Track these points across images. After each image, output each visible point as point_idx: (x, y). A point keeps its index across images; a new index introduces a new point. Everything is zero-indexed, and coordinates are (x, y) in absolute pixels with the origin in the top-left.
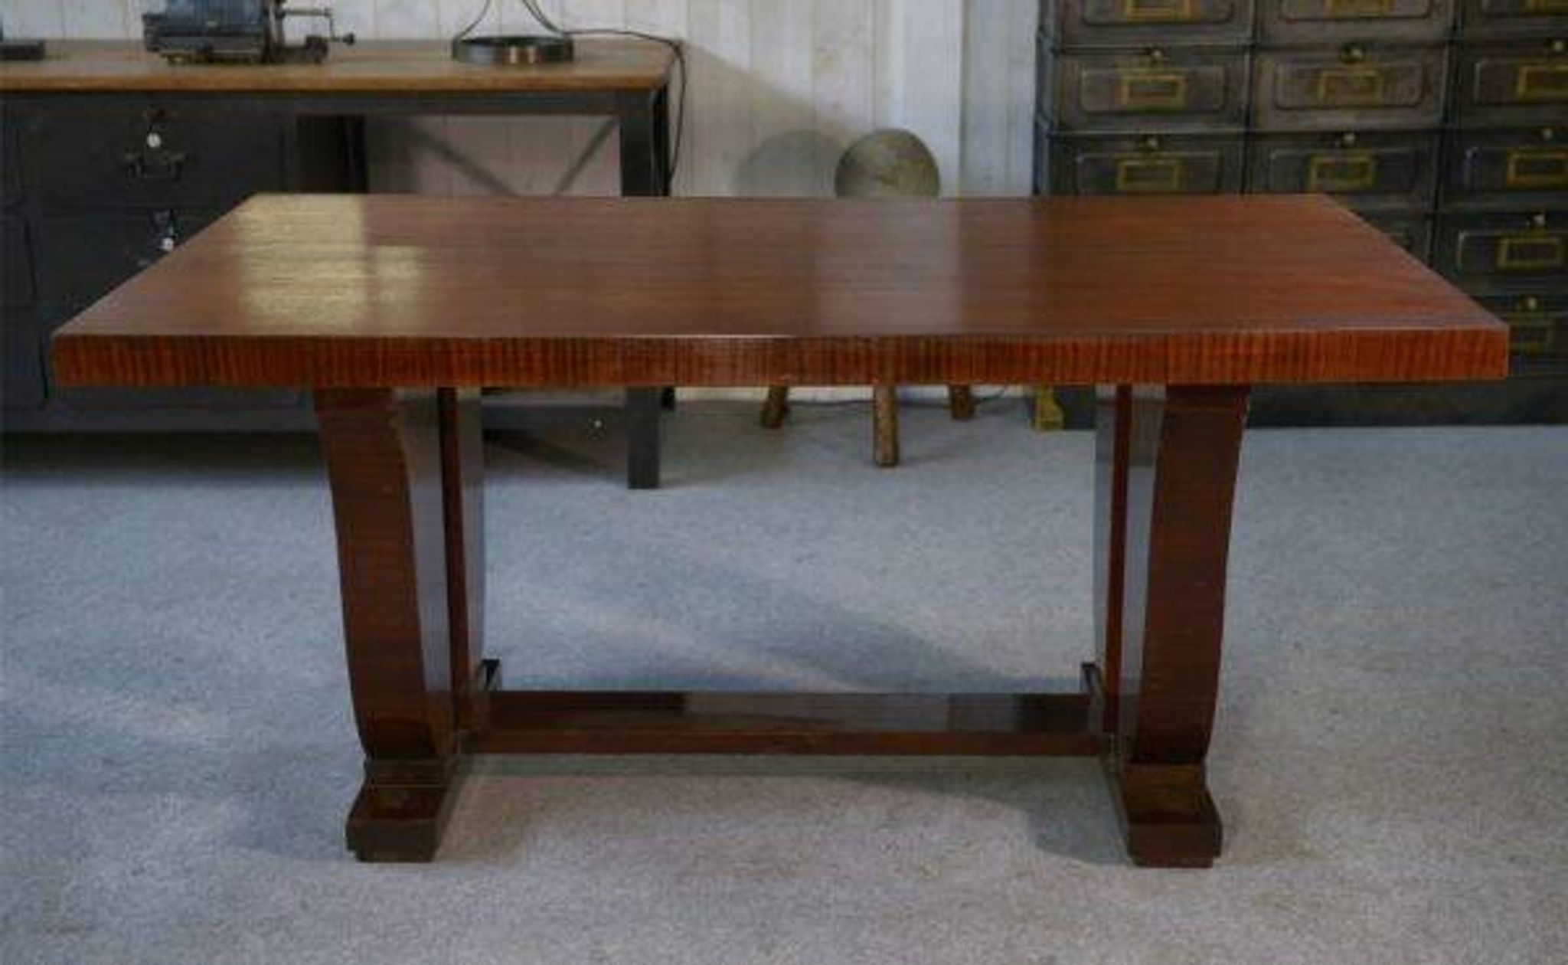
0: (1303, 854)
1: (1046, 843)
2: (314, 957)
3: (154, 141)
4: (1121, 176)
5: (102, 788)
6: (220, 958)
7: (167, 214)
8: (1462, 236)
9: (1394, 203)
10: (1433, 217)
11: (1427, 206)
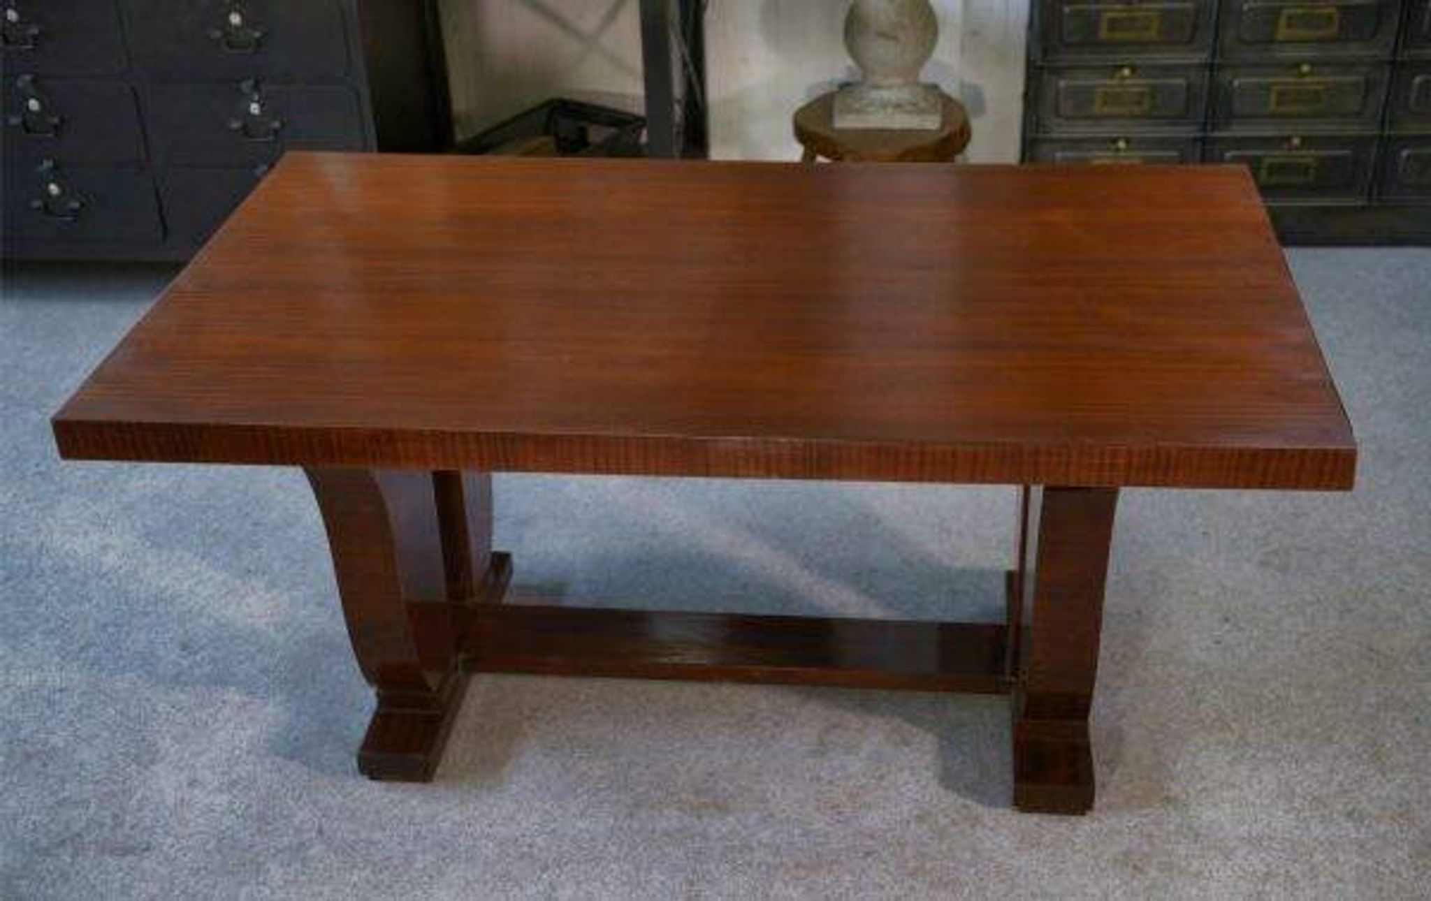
0: (1168, 799)
1: (948, 780)
2: (321, 894)
3: (235, 19)
4: (1104, 25)
5: (176, 679)
6: (245, 890)
7: (251, 82)
8: (1418, 80)
9: (1354, 50)
10: (1392, 63)
11: (1386, 54)
